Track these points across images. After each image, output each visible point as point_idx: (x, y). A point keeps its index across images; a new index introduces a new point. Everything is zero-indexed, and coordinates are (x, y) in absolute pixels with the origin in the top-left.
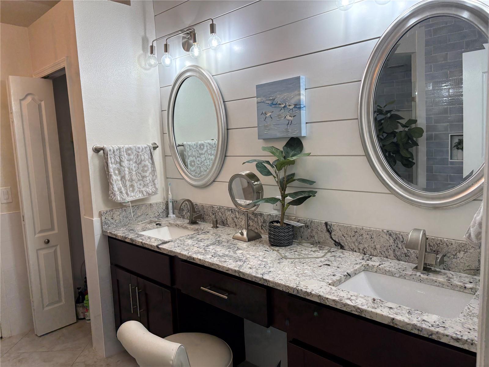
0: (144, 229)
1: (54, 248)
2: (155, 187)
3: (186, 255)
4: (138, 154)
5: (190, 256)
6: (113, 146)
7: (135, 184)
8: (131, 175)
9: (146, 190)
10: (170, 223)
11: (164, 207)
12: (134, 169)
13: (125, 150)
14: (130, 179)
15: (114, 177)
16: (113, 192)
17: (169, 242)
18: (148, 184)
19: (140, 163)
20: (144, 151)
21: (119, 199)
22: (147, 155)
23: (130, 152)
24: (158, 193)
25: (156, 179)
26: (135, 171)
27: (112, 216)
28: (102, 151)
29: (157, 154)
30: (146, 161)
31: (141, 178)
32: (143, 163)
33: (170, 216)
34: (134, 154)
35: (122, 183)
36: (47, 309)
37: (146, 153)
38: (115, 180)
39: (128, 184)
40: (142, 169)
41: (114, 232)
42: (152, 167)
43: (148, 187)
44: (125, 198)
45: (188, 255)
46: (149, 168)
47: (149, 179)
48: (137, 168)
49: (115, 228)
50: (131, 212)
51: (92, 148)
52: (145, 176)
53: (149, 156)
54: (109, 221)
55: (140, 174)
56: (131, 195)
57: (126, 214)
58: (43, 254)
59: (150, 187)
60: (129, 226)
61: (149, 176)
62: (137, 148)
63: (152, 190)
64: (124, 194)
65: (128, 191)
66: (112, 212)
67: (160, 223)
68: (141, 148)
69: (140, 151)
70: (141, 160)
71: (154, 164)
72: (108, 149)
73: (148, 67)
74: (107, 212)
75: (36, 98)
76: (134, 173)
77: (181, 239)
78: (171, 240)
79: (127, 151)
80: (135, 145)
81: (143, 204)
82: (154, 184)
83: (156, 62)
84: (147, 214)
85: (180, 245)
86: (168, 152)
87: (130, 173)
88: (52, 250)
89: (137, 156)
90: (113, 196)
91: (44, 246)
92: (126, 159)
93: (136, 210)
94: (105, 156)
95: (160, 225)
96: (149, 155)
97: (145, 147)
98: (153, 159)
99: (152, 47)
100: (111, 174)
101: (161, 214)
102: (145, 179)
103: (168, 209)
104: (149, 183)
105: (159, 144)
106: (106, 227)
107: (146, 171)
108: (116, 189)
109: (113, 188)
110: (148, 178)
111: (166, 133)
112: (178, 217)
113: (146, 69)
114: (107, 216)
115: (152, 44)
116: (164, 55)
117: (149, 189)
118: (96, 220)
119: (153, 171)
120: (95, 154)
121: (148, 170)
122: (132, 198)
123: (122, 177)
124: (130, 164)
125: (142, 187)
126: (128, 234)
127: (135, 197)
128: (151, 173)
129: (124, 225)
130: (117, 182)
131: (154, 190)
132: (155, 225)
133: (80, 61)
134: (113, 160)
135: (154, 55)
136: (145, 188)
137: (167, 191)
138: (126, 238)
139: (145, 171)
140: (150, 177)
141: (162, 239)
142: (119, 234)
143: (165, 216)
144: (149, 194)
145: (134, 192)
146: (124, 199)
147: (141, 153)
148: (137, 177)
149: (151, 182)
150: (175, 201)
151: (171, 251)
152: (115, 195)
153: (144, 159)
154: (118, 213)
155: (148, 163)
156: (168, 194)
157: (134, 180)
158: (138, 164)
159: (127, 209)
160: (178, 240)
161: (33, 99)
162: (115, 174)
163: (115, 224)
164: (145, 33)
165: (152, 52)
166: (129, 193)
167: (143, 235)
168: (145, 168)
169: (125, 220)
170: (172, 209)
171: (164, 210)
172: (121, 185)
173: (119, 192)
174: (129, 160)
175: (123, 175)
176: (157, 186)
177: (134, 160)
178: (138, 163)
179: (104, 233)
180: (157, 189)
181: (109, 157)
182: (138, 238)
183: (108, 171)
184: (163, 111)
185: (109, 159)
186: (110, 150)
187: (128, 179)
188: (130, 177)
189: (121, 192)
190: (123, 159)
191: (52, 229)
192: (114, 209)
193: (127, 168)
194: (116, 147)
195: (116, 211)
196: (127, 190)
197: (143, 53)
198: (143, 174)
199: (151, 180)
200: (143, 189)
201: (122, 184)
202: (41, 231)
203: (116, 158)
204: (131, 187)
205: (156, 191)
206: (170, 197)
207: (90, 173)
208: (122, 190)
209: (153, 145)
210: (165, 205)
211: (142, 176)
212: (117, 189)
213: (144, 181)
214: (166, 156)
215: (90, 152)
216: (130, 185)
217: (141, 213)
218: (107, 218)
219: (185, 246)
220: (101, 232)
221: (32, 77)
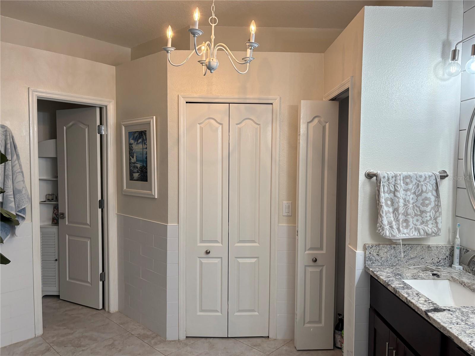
0: (416, 277)
1: (321, 268)
2: (437, 226)
3: (466, 344)
4: (418, 183)
5: (472, 349)
6: (388, 172)
7: (411, 220)
8: (406, 208)
9: (424, 228)
10: (452, 277)
11: (448, 253)
12: (411, 201)
13: (402, 178)
14: (404, 213)
15: (385, 208)
16: (381, 226)
17: (444, 310)
18: (427, 221)
19: (420, 195)
20: (427, 181)
21: (388, 234)
22: (431, 185)
23: (408, 180)
24: (440, 234)
25: (439, 217)
26: (412, 204)
27: (378, 252)
28: (375, 178)
29: (446, 186)
30: (428, 193)
31: (419, 213)
32: (424, 195)
33: (455, 267)
34: (414, 183)
35: (395, 216)
36: (307, 325)
37: (430, 183)
38: (386, 211)
39: (401, 218)
40: (421, 202)
41: (377, 272)
42: (436, 201)
43: (428, 225)
44: (395, 234)
45: (470, 346)
46: (431, 202)
47: (430, 215)
48: (416, 200)
49: (379, 266)
50: (401, 252)
51: (364, 174)
52: (425, 210)
53: (433, 187)
54: (374, 257)
55: (419, 207)
56: (403, 231)
57: (395, 252)
58: (311, 271)
59: (430, 226)
60: (398, 267)
61: (430, 211)
62: (418, 177)
63: (432, 230)
64: (395, 229)
65: (401, 226)
66: (378, 248)
67: (439, 273)
68: (424, 177)
69: (422, 180)
70: (422, 191)
71: (439, 198)
72: (382, 176)
73: (446, 76)
74: (372, 247)
75: (322, 120)
76: (411, 206)
77: (464, 310)
78: (448, 308)
79: (405, 179)
80: (416, 173)
81: (419, 245)
82: (437, 223)
83: (458, 69)
84: (422, 257)
85: (460, 321)
86: (462, 184)
87: (405, 205)
88: (318, 270)
89: (417, 186)
90: (381, 230)
91: (312, 264)
92: (402, 189)
93: (408, 250)
94: (377, 184)
95: (438, 276)
96: (434, 185)
97: (429, 176)
98: (438, 191)
99: (455, 52)
100: (382, 204)
101: (442, 261)
102: (424, 215)
103: (453, 255)
104: (429, 221)
105: (450, 172)
106: (369, 263)
107: (427, 204)
108: (385, 222)
109: (382, 220)
110: (428, 214)
111: (462, 159)
112: (466, 271)
113: (443, 80)
114: (372, 251)
115: (456, 48)
116: (471, 59)
117: (429, 227)
118: (360, 253)
119: (437, 205)
120: (367, 180)
121: (430, 204)
122: (405, 235)
123: (394, 209)
124: (406, 195)
125: (420, 224)
126: (392, 280)
127: (409, 235)
128: (433, 208)
129: (391, 265)
130: (388, 214)
131: (435, 230)
132: (431, 274)
133: (364, 79)
134: (386, 189)
135: (456, 62)
136: (422, 226)
137: (455, 233)
138: (389, 285)
139: (425, 205)
140: (431, 213)
141: (435, 302)
142: (381, 277)
143: (447, 265)
144: (427, 234)
145: (407, 229)
146: (394, 236)
147: (422, 183)
148: (414, 211)
149: (433, 219)
150: (464, 249)
151: (445, 328)
152: (383, 230)
153: (426, 190)
154: (386, 250)
155: (431, 196)
156: (454, 237)
157: (410, 215)
158: (417, 196)
159: (397, 247)
160: (458, 311)
161: (319, 122)
162: (387, 205)
163: (381, 261)
164: (448, 36)
165: (454, 58)
166: (401, 229)
167: (411, 288)
168: (426, 201)
169: (393, 259)
170: (459, 257)
171: (447, 257)
172: (392, 219)
173: (388, 227)
174: (406, 190)
175: (396, 206)
176: (440, 226)
177: (413, 191)
178: (417, 194)
179: (366, 270)
180: (439, 230)
181: (382, 184)
182: (403, 290)
183: (379, 201)
184: (461, 130)
185: (382, 187)
186: (384, 177)
187: (402, 212)
188: (404, 209)
189: (391, 227)
190: (398, 188)
191: (321, 248)
192: (381, 244)
193: (403, 199)
194: (391, 174)
195: (384, 247)
196: (399, 225)
197: (441, 60)
198: (423, 208)
199: (433, 217)
200: (420, 227)
201: (394, 218)
202: (311, 249)
203: (391, 187)
204: (404, 222)
205: (438, 231)
206: (458, 241)
207: (359, 200)
208: (392, 225)
209: (440, 174)
210: (449, 251)
211: (420, 211)
212: (387, 222)
213: (422, 217)
214: (458, 188)
215: (362, 178)
216: (404, 219)
217: (415, 255)
218: (371, 252)
219: (467, 326)
220: (363, 267)
221: (322, 100)
